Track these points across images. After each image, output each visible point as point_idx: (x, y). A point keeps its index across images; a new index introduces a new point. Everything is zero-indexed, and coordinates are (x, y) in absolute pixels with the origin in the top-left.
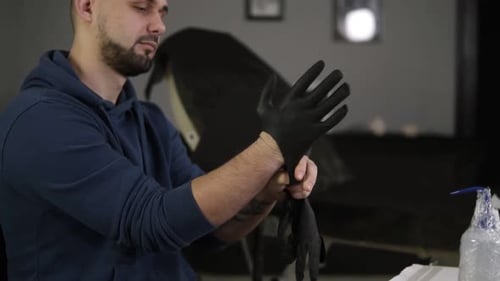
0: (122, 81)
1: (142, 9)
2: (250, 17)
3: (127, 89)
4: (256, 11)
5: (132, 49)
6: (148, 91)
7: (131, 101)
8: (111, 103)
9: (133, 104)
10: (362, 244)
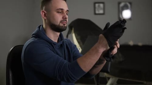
0: (58, 34)
1: (60, 12)
2: (95, 14)
3: (61, 36)
4: (97, 12)
5: (59, 25)
6: (67, 36)
7: (62, 41)
8: (56, 42)
9: (63, 42)
10: (127, 79)
